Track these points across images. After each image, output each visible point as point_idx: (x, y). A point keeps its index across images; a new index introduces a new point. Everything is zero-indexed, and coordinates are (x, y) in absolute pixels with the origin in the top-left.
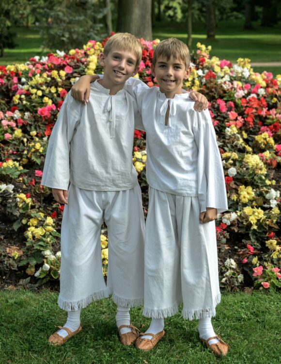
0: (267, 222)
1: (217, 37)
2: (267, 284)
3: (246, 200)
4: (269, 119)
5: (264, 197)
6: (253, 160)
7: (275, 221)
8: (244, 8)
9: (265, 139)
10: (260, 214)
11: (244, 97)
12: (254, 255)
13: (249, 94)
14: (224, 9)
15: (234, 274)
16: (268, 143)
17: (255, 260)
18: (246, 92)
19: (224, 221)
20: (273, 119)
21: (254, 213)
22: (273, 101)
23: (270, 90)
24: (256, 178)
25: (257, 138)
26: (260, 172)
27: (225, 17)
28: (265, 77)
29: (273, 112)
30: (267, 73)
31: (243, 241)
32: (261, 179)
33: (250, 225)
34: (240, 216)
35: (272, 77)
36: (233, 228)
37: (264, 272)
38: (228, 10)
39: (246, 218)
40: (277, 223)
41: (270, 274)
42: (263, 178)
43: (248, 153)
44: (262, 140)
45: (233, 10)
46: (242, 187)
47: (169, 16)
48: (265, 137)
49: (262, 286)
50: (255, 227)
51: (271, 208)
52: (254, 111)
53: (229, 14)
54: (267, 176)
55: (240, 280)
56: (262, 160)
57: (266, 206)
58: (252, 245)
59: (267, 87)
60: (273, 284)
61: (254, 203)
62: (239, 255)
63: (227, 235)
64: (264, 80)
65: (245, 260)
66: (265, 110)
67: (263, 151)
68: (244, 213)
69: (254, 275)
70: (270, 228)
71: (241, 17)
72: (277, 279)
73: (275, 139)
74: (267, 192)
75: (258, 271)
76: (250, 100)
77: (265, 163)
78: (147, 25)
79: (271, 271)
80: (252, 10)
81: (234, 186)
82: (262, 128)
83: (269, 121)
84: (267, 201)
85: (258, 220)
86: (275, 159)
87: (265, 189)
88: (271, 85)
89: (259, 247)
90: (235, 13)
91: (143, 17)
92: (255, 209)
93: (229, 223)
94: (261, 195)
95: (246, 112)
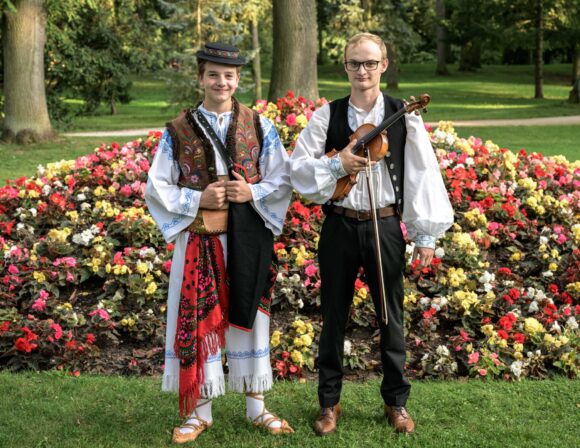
0: (482, 308)
1: (400, 85)
2: (484, 372)
3: (456, 284)
4: (479, 193)
5: (477, 281)
6: (463, 239)
7: (490, 306)
8: (435, 47)
9: (476, 216)
10: (474, 298)
11: (449, 168)
12: (468, 342)
13: (455, 164)
14: (409, 48)
15: (447, 362)
16: (479, 220)
17: (469, 347)
18: (451, 161)
19: (434, 306)
20: (484, 193)
21: (466, 296)
22: (483, 172)
23: (480, 159)
24: (467, 259)
25: (467, 214)
26: (471, 253)
27: (409, 58)
28: (473, 143)
29: (484, 184)
30: (474, 139)
31: (455, 328)
32: (473, 260)
33: (463, 310)
34: (451, 301)
35: (481, 143)
36: (443, 314)
37: (480, 358)
38: (413, 49)
39: (458, 302)
40: (493, 308)
41: (487, 361)
42: (476, 259)
43: (456, 231)
44: (473, 217)
45: (421, 48)
46: (453, 269)
47: (333, 57)
48: (475, 213)
49: (479, 373)
50: (468, 313)
51: (485, 293)
52: (462, 183)
53: (415, 55)
54: (479, 257)
55: (454, 369)
56: (474, 239)
57: (479, 290)
58: (465, 331)
59: (476, 155)
60: (491, 372)
61: (466, 287)
62: (451, 342)
63: (437, 321)
64: (472, 147)
65: (459, 348)
66: (475, 182)
67: (473, 229)
68: (455, 298)
69: (470, 362)
70: (486, 314)
71: (433, 59)
72: (495, 366)
73: (487, 216)
74: (480, 275)
75: (473, 357)
76: (457, 171)
77: (477, 243)
78: (311, 73)
79: (488, 358)
80: (447, 49)
81: (443, 269)
82: (472, 203)
83: (479, 195)
84: (480, 285)
85: (472, 305)
86: (488, 238)
87: (477, 271)
88: (480, 153)
89: (474, 334)
90: (423, 53)
91: (306, 63)
92: (468, 293)
93: (439, 309)
94: (473, 278)
95: (452, 185)
